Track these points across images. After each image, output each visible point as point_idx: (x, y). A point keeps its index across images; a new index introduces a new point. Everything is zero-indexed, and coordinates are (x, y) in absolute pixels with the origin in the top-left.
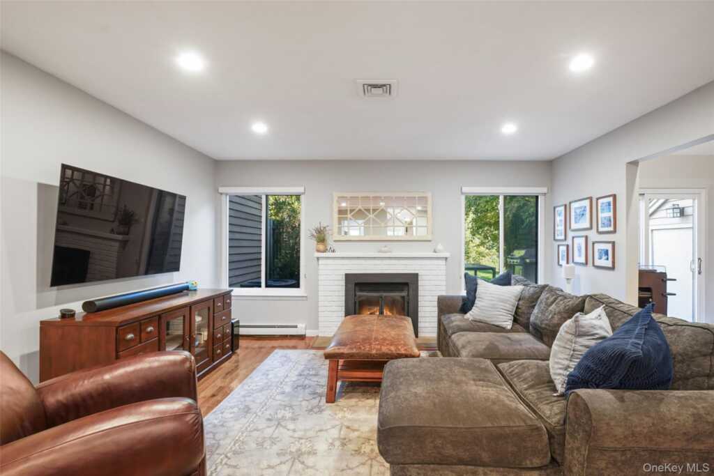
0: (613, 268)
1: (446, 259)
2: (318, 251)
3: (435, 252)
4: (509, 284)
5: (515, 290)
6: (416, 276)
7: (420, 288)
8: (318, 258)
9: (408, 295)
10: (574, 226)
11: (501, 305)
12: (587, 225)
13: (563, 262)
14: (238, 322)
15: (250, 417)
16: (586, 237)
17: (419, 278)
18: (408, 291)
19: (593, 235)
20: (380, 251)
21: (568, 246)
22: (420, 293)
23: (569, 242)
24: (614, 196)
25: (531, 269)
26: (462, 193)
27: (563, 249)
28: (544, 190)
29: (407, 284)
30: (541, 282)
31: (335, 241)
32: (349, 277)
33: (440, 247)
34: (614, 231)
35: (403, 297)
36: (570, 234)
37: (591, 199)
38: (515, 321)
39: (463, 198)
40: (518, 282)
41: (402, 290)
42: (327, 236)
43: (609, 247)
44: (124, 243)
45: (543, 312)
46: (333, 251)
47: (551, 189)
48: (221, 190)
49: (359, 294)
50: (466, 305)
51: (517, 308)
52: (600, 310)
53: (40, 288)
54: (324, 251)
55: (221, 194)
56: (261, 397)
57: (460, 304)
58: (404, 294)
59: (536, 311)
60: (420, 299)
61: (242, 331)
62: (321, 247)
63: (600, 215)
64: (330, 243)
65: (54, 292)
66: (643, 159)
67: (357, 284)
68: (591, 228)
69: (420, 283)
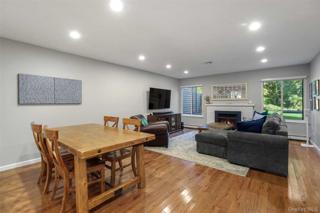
1: (253, 107)
2: (207, 104)
3: (249, 104)
7: (242, 117)
8: (207, 106)
9: (237, 119)
14: (183, 122)
15: (181, 139)
16: (315, 98)
17: (241, 113)
18: (237, 117)
20: (227, 104)
21: (312, 101)
26: (261, 82)
28: (306, 77)
29: (236, 115)
31: (213, 100)
32: (216, 112)
33: (251, 102)
37: (315, 81)
41: (235, 117)
42: (210, 99)
44: (160, 102)
46: (212, 104)
47: (309, 76)
48: (181, 87)
49: (219, 117)
53: (147, 110)
54: (209, 103)
55: (181, 88)
56: (184, 137)
61: (184, 126)
62: (208, 102)
64: (211, 101)
65: (149, 111)
67: (218, 114)
68: (315, 94)
69: (242, 115)
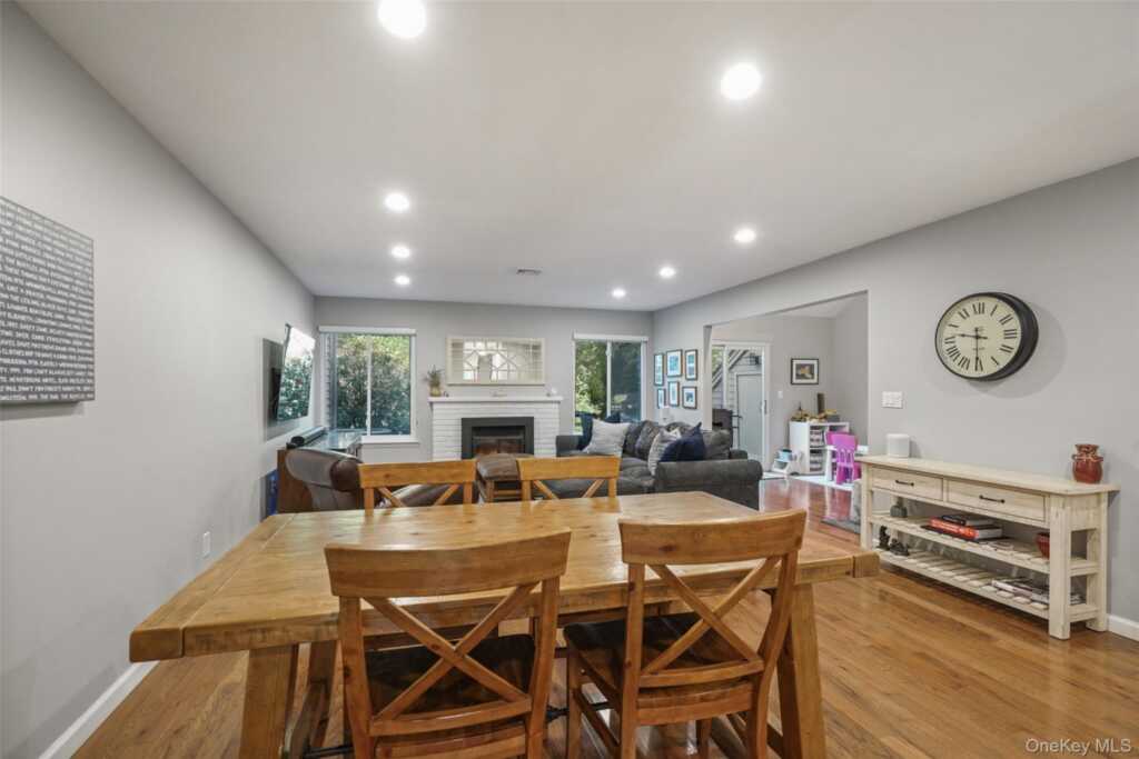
0: (696, 408)
1: (559, 402)
2: (432, 395)
3: (548, 395)
4: (618, 422)
5: (623, 426)
6: (531, 420)
7: (536, 431)
8: (431, 404)
9: (524, 438)
10: (670, 373)
11: (613, 439)
12: (679, 373)
13: (661, 405)
16: (679, 384)
17: (535, 422)
18: (524, 434)
19: (683, 381)
20: (495, 395)
21: (665, 390)
22: (536, 436)
23: (666, 387)
24: (696, 351)
25: (635, 412)
26: (573, 339)
27: (661, 392)
28: (646, 338)
29: (522, 428)
30: (643, 418)
31: (451, 385)
32: (465, 422)
33: (554, 391)
34: (696, 379)
35: (520, 441)
36: (668, 380)
37: (681, 351)
38: (624, 451)
39: (573, 344)
40: (625, 421)
41: (518, 434)
42: (441, 380)
43: (692, 391)
45: (644, 439)
46: (447, 396)
47: (652, 339)
49: (476, 438)
50: (582, 443)
51: (626, 441)
52: (677, 430)
54: (438, 396)
57: (576, 441)
58: (521, 437)
59: (640, 440)
60: (536, 441)
62: (435, 391)
63: (688, 365)
64: (444, 387)
66: (715, 325)
67: (473, 428)
68: (681, 376)
69: (536, 426)
